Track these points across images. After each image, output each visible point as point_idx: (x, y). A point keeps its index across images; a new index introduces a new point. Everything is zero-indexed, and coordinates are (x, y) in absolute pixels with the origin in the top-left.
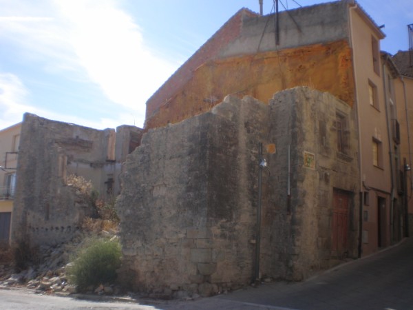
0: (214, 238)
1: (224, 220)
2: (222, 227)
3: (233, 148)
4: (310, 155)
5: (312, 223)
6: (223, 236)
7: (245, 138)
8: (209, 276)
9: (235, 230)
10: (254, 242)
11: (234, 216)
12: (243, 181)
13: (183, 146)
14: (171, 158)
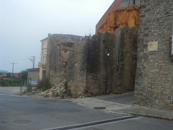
0: (89, 80)
1: (93, 74)
2: (92, 76)
3: (98, 50)
4: (127, 51)
5: (128, 74)
6: (93, 79)
7: (103, 46)
8: (88, 91)
9: (98, 77)
10: (105, 81)
11: (98, 72)
12: (102, 61)
13: (82, 50)
14: (79, 54)
